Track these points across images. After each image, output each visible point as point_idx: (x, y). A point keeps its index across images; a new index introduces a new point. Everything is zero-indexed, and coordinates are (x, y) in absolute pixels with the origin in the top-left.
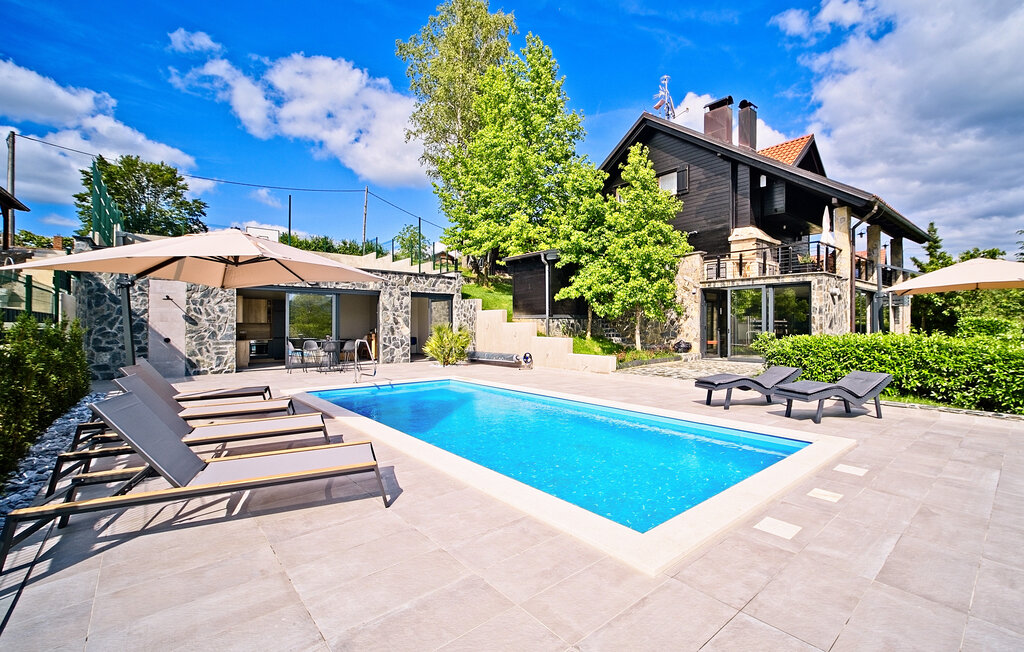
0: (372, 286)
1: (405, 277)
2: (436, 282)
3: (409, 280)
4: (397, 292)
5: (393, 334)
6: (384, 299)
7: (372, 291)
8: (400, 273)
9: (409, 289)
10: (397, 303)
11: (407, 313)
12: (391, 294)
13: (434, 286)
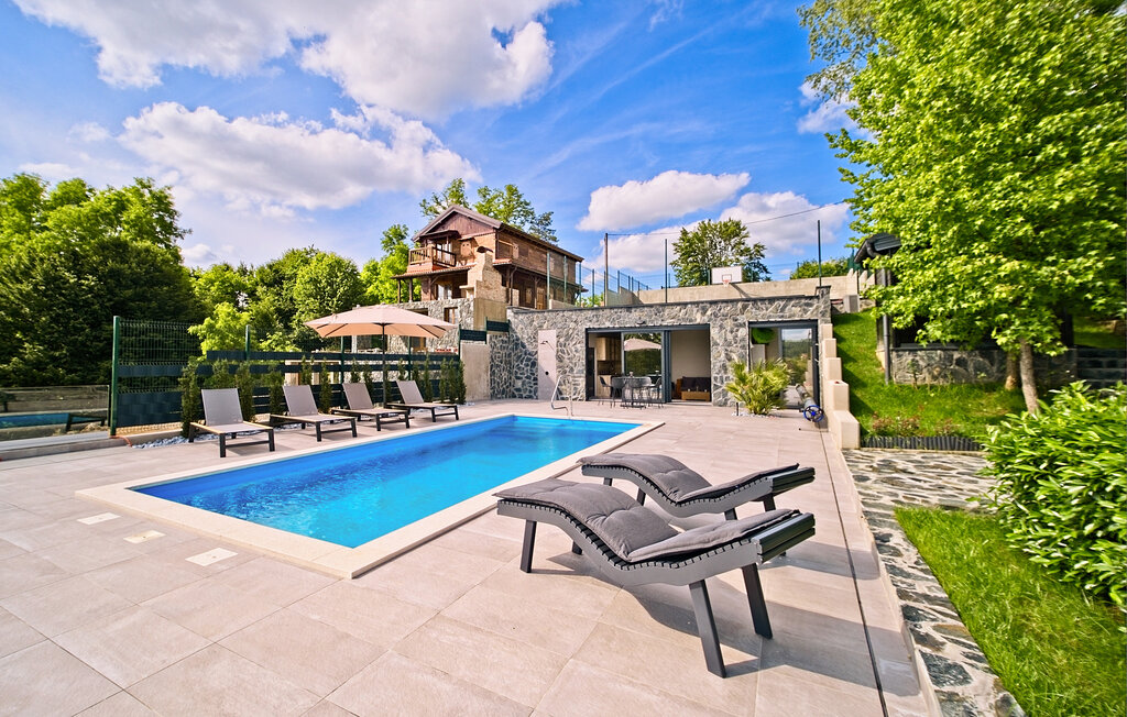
0: (699, 319)
1: (740, 305)
2: (785, 306)
3: (745, 307)
4: (729, 324)
5: (726, 373)
6: (714, 332)
7: (699, 324)
8: (732, 301)
9: (743, 319)
10: (730, 337)
11: (743, 347)
12: (721, 327)
13: (782, 310)
